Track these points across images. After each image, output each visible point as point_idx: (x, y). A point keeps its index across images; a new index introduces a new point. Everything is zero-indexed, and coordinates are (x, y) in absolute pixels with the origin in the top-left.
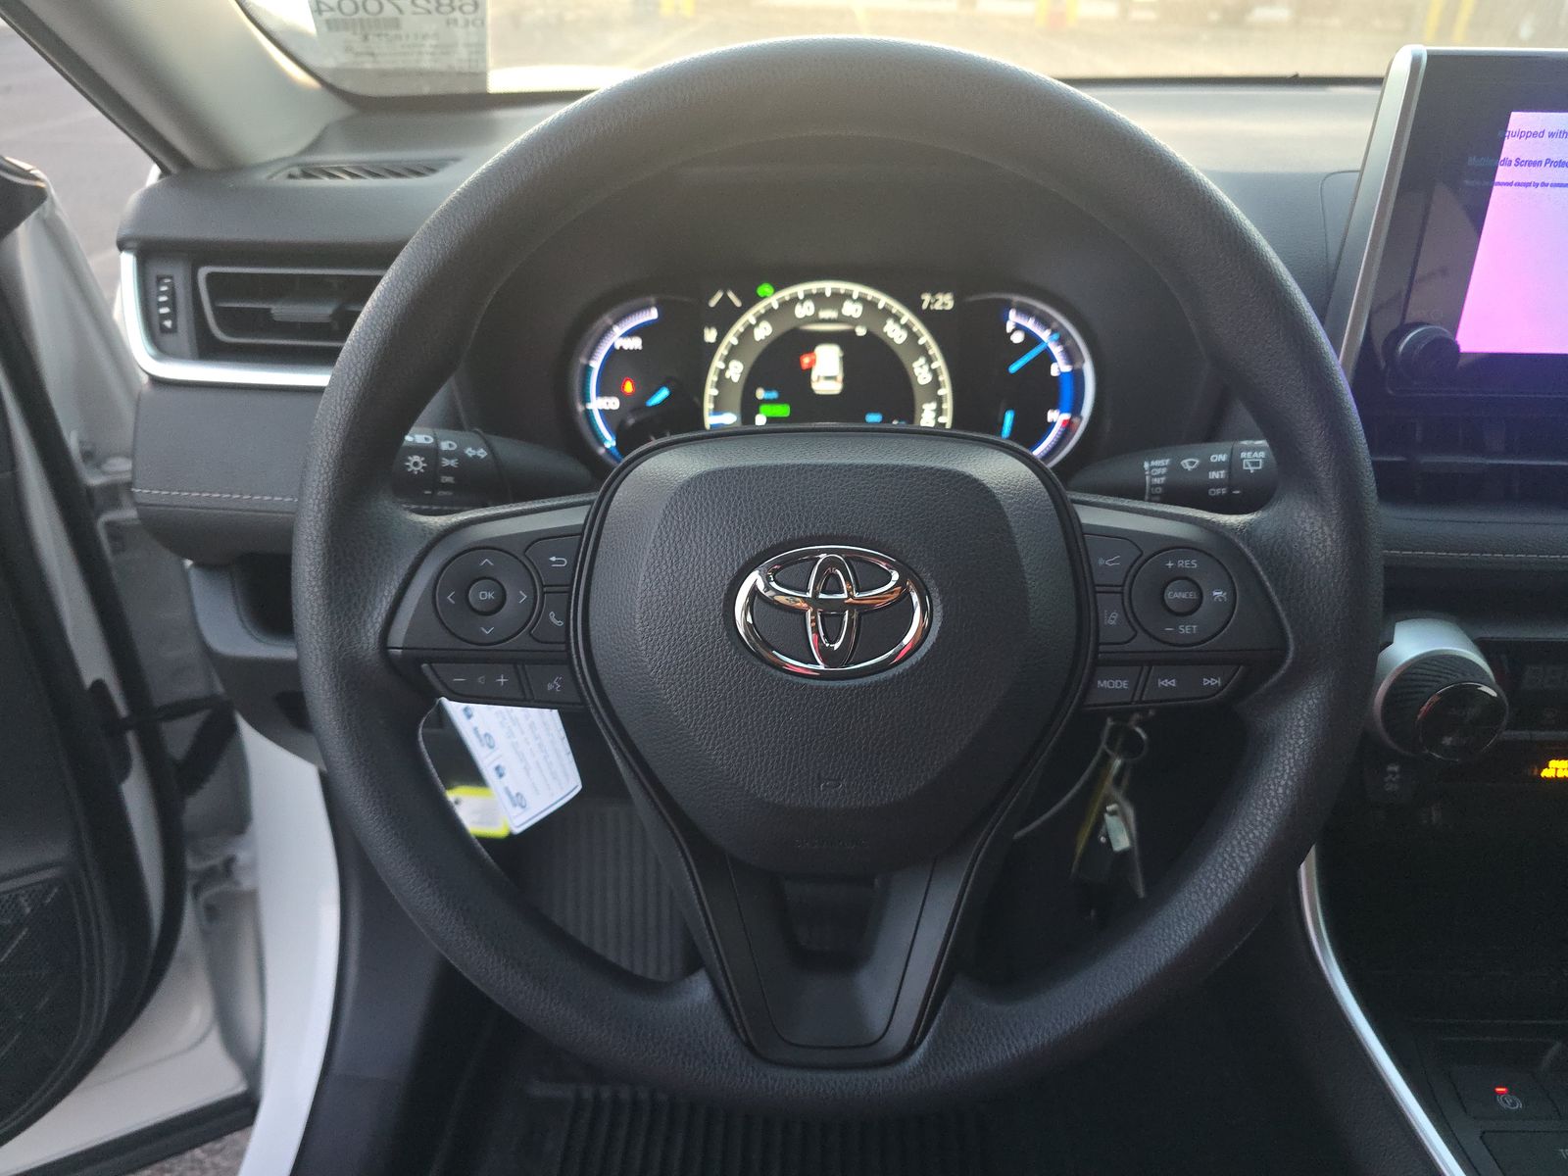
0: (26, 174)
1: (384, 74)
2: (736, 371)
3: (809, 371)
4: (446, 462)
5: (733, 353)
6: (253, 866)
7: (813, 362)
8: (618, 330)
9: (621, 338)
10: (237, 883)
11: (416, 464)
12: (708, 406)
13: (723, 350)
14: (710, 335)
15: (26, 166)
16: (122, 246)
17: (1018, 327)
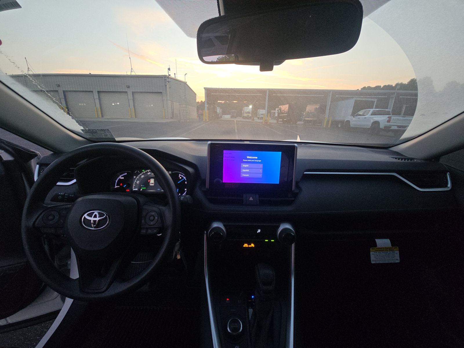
0: (34, 152)
1: (97, 138)
2: (138, 182)
3: (149, 182)
4: (65, 197)
5: (138, 180)
6: (70, 264)
7: (150, 181)
8: (120, 176)
9: (121, 177)
10: (68, 267)
11: (60, 197)
12: (133, 187)
13: (136, 179)
14: (135, 177)
15: (33, 151)
16: (38, 164)
17: (181, 176)
